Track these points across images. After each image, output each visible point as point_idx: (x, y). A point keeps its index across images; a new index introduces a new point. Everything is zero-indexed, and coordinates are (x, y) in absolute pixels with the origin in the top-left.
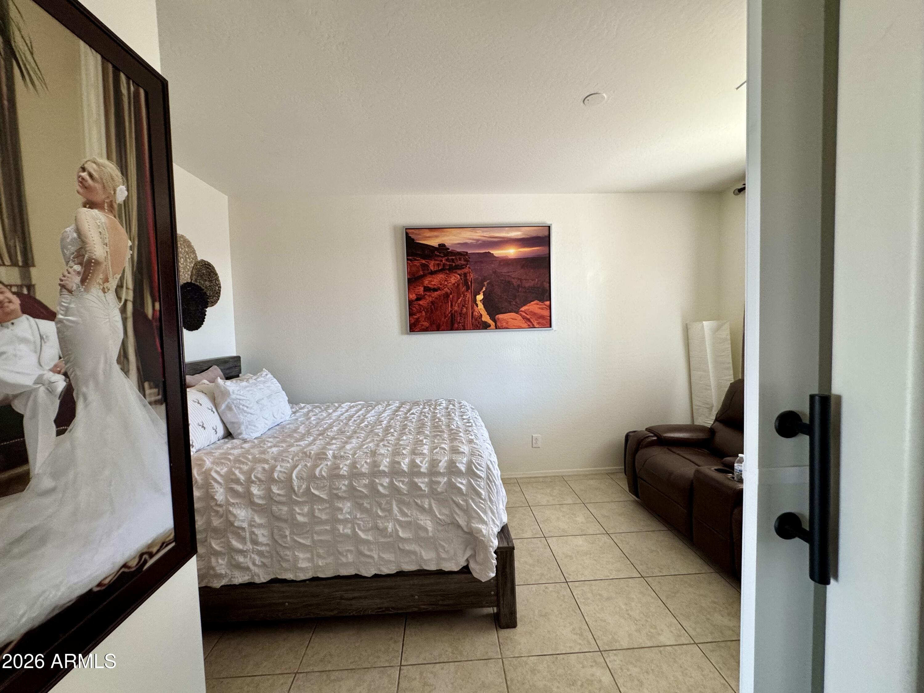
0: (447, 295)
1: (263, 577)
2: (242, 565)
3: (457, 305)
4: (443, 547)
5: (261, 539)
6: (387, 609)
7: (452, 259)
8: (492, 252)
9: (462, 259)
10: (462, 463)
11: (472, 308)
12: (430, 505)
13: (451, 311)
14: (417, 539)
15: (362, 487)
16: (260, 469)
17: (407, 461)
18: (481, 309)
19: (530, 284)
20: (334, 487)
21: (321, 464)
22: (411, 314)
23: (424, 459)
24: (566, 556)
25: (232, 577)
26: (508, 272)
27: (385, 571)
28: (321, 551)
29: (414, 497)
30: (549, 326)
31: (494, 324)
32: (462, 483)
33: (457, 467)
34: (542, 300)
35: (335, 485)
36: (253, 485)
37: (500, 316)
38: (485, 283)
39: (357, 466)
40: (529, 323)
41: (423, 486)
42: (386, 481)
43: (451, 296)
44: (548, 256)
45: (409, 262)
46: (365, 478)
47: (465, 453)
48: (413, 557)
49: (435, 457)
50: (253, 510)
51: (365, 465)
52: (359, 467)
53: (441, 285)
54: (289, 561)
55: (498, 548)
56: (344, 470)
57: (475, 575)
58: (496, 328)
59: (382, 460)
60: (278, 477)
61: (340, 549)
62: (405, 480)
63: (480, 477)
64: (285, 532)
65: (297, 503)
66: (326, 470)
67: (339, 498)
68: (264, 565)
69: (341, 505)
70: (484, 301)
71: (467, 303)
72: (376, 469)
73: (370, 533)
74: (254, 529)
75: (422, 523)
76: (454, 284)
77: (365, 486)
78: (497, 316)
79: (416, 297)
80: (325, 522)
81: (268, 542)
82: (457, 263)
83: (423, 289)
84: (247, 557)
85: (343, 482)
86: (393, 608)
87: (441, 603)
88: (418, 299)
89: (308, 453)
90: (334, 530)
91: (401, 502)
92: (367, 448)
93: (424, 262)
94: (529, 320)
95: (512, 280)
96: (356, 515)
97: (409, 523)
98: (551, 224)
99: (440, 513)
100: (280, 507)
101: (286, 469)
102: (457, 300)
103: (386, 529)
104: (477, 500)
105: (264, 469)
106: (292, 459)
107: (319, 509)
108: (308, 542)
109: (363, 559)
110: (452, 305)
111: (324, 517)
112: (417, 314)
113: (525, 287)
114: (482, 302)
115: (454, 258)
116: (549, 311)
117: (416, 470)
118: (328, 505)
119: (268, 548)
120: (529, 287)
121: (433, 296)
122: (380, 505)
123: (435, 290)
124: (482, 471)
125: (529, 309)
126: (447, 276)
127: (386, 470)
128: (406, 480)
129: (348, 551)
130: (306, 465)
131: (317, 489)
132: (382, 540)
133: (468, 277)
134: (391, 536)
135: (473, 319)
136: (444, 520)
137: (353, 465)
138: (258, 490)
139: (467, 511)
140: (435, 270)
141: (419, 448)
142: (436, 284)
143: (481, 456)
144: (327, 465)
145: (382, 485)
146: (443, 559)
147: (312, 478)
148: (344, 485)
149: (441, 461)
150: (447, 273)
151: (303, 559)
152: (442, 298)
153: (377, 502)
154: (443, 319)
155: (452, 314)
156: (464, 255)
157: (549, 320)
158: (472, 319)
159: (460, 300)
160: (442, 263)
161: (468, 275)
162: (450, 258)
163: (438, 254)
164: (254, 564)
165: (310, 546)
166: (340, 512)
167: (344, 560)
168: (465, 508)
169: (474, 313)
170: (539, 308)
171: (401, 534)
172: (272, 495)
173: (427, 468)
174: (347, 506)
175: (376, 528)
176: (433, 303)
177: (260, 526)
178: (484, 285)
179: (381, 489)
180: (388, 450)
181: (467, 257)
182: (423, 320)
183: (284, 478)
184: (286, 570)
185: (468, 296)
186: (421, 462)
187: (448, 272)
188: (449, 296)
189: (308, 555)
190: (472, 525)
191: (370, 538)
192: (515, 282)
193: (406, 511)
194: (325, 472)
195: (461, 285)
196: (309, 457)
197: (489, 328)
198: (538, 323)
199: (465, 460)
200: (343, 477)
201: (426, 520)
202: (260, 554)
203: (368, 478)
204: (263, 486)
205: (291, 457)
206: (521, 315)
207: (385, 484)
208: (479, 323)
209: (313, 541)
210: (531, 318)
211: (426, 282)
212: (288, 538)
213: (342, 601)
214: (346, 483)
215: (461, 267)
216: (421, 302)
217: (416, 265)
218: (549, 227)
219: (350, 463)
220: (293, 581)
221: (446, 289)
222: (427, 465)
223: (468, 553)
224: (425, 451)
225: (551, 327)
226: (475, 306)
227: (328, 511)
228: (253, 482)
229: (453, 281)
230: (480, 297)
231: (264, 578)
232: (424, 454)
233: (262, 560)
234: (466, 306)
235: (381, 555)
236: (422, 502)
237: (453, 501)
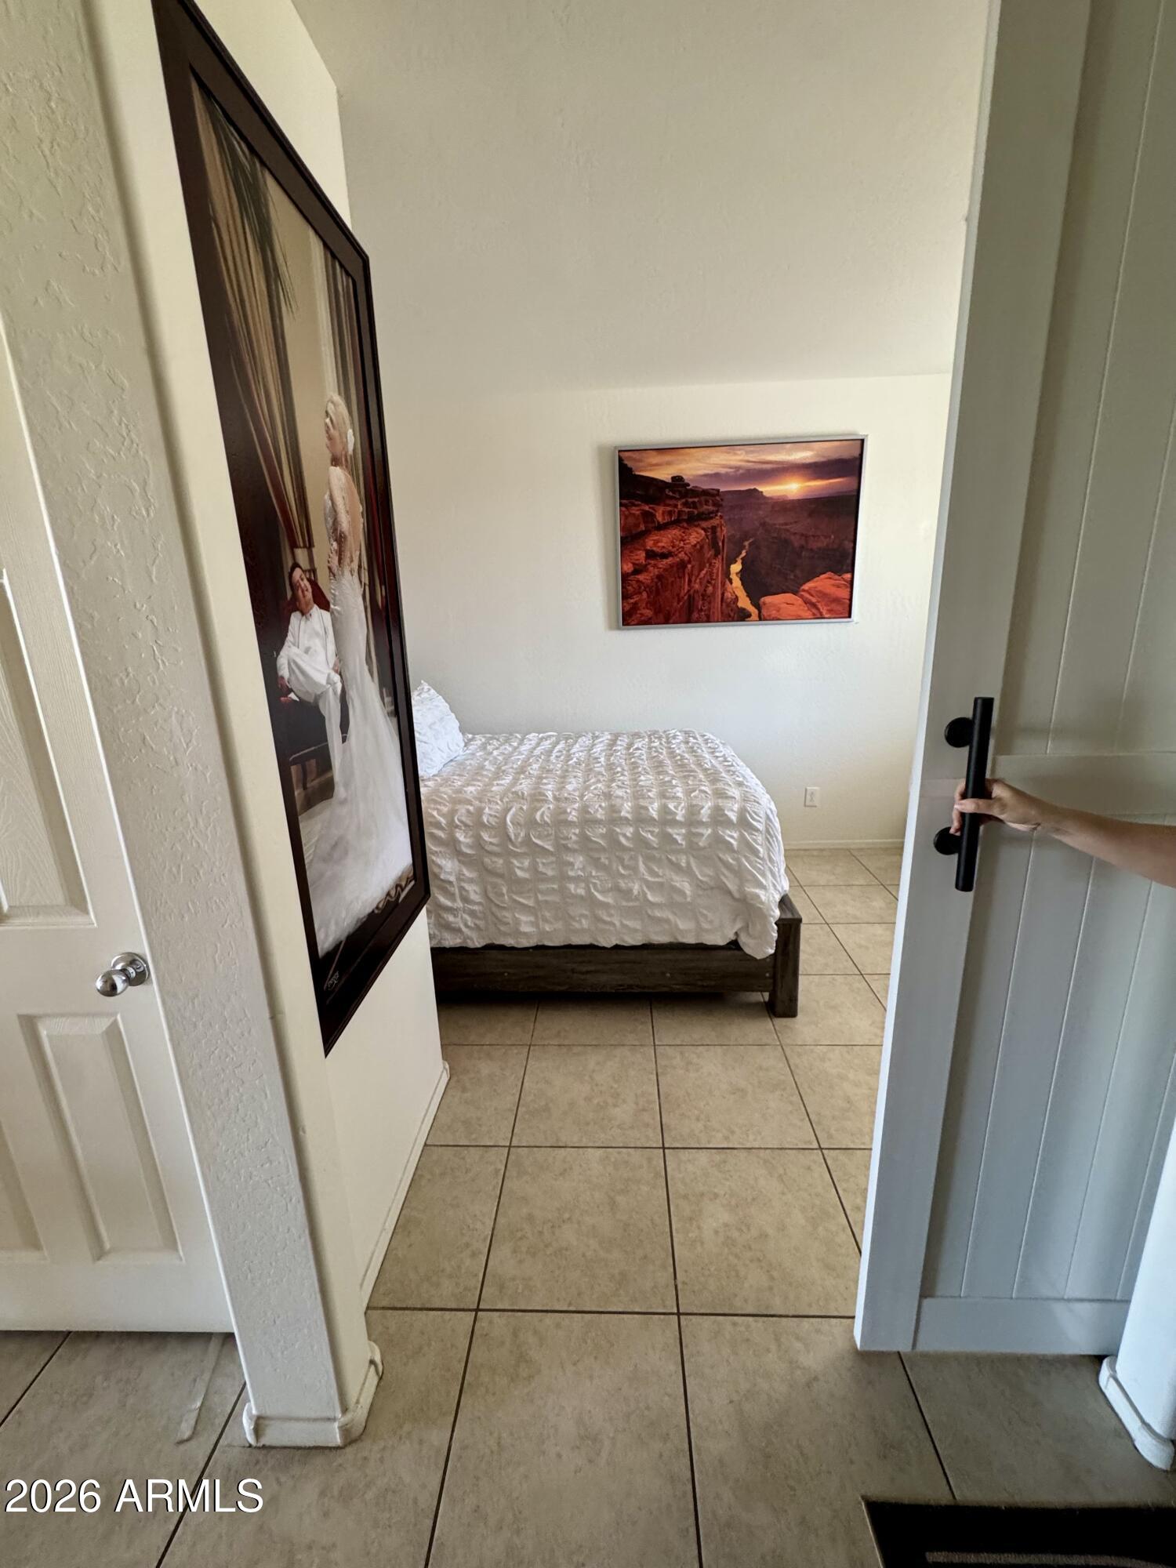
0: (682, 565)
1: (477, 942)
2: (453, 925)
3: (698, 581)
4: (705, 916)
5: (473, 897)
6: (630, 986)
7: (694, 503)
8: (760, 489)
9: (711, 501)
10: (732, 810)
11: (723, 584)
12: (688, 863)
13: (689, 591)
14: (672, 905)
15: (598, 837)
16: (464, 811)
17: (656, 805)
18: (736, 588)
19: (822, 543)
20: (562, 836)
21: (542, 807)
22: (625, 597)
23: (679, 804)
25: (441, 939)
26: (786, 524)
27: (630, 941)
28: (547, 914)
29: (667, 852)
30: (847, 615)
31: (756, 611)
32: (732, 837)
33: (726, 815)
34: (838, 571)
35: (562, 833)
36: (457, 830)
37: (768, 599)
38: (746, 543)
39: (590, 810)
40: (814, 611)
41: (679, 839)
42: (629, 831)
43: (689, 566)
44: (855, 493)
45: (623, 509)
46: (601, 826)
47: (735, 798)
48: (666, 927)
49: (694, 803)
50: (459, 861)
51: (600, 809)
52: (592, 812)
53: (673, 547)
54: (508, 924)
55: (780, 919)
56: (573, 816)
57: (748, 950)
58: (760, 619)
59: (623, 805)
60: (488, 822)
61: (571, 913)
62: (654, 829)
63: (757, 830)
64: (502, 889)
65: (516, 855)
66: (549, 815)
67: (567, 849)
68: (477, 928)
69: (572, 860)
70: (742, 574)
71: (714, 577)
72: (615, 815)
73: (610, 894)
74: (463, 884)
75: (678, 885)
76: (695, 546)
77: (602, 836)
78: (762, 599)
79: (632, 569)
80: (551, 879)
81: (482, 901)
82: (701, 510)
83: (644, 555)
84: (458, 917)
85: (573, 831)
86: (637, 986)
87: (700, 983)
88: (636, 572)
89: (520, 793)
90: (563, 891)
91: (648, 859)
92: (595, 789)
93: (647, 508)
94: (814, 605)
95: (792, 537)
96: (591, 873)
97: (661, 885)
98: (867, 436)
99: (702, 874)
100: (495, 859)
101: (497, 812)
102: (699, 574)
103: (630, 891)
104: (753, 858)
105: (468, 811)
106: (501, 800)
107: (543, 864)
108: (531, 903)
109: (601, 926)
110: (690, 581)
111: (550, 873)
112: (635, 597)
113: (812, 550)
114: (739, 575)
115: (696, 500)
116: (849, 590)
117: (669, 817)
118: (554, 859)
119: (481, 908)
120: (820, 549)
121: (661, 566)
122: (621, 860)
123: (664, 556)
124: (759, 822)
125: (816, 587)
126: (684, 532)
127: (629, 816)
128: (657, 830)
129: (582, 915)
130: (521, 808)
131: (539, 837)
132: (624, 903)
133: (718, 534)
134: (637, 899)
135: (724, 604)
136: (706, 883)
137: (584, 810)
138: (465, 837)
139: (739, 873)
140: (666, 521)
141: (670, 790)
142: (665, 545)
143: (758, 803)
144: (549, 808)
145: (624, 835)
146: (707, 931)
147: (532, 824)
148: (575, 834)
149: (703, 807)
150: (683, 527)
151: (526, 923)
152: (675, 569)
153: (617, 857)
154: (675, 604)
155: (690, 596)
156: (713, 495)
157: (847, 606)
158: (722, 605)
159: (704, 572)
160: (676, 510)
161: (719, 529)
162: (690, 500)
163: (671, 494)
164: (466, 926)
165: (533, 908)
166: (570, 867)
167: (577, 925)
168: (736, 868)
169: (725, 595)
170: (834, 585)
171: (650, 897)
172: (482, 842)
173: (684, 816)
174: (579, 860)
175: (617, 889)
176: (659, 577)
177: (471, 881)
178: (744, 547)
179: (623, 840)
180: (626, 792)
181: (718, 498)
182: (644, 605)
183: (496, 823)
184: (505, 934)
185: (717, 565)
186: (676, 808)
187: (685, 525)
188: (686, 567)
189: (532, 919)
190: (746, 889)
191: (610, 900)
192: (797, 542)
193: (656, 870)
194: (547, 816)
195: (706, 547)
196: (523, 799)
197: (749, 619)
198: (830, 611)
199: (736, 807)
200: (571, 824)
201: (683, 881)
202: (472, 914)
203: (605, 826)
204: (471, 833)
205: (498, 797)
206: (802, 597)
207: (628, 834)
208: (732, 610)
209: (537, 901)
210: (819, 602)
211: (649, 543)
212: (506, 897)
213: (575, 975)
214: (577, 831)
215: (707, 516)
216: (641, 577)
217: (634, 514)
218: (863, 441)
219: (579, 807)
220: (513, 948)
221: (682, 555)
222: (684, 811)
223: (738, 925)
224: (680, 795)
225: (850, 616)
226: (728, 582)
227: (554, 866)
228: (457, 827)
229: (693, 541)
230: (736, 568)
231: (479, 943)
232: (678, 798)
233: (474, 920)
234: (713, 582)
235: (625, 922)
236: (677, 859)
237: (720, 858)
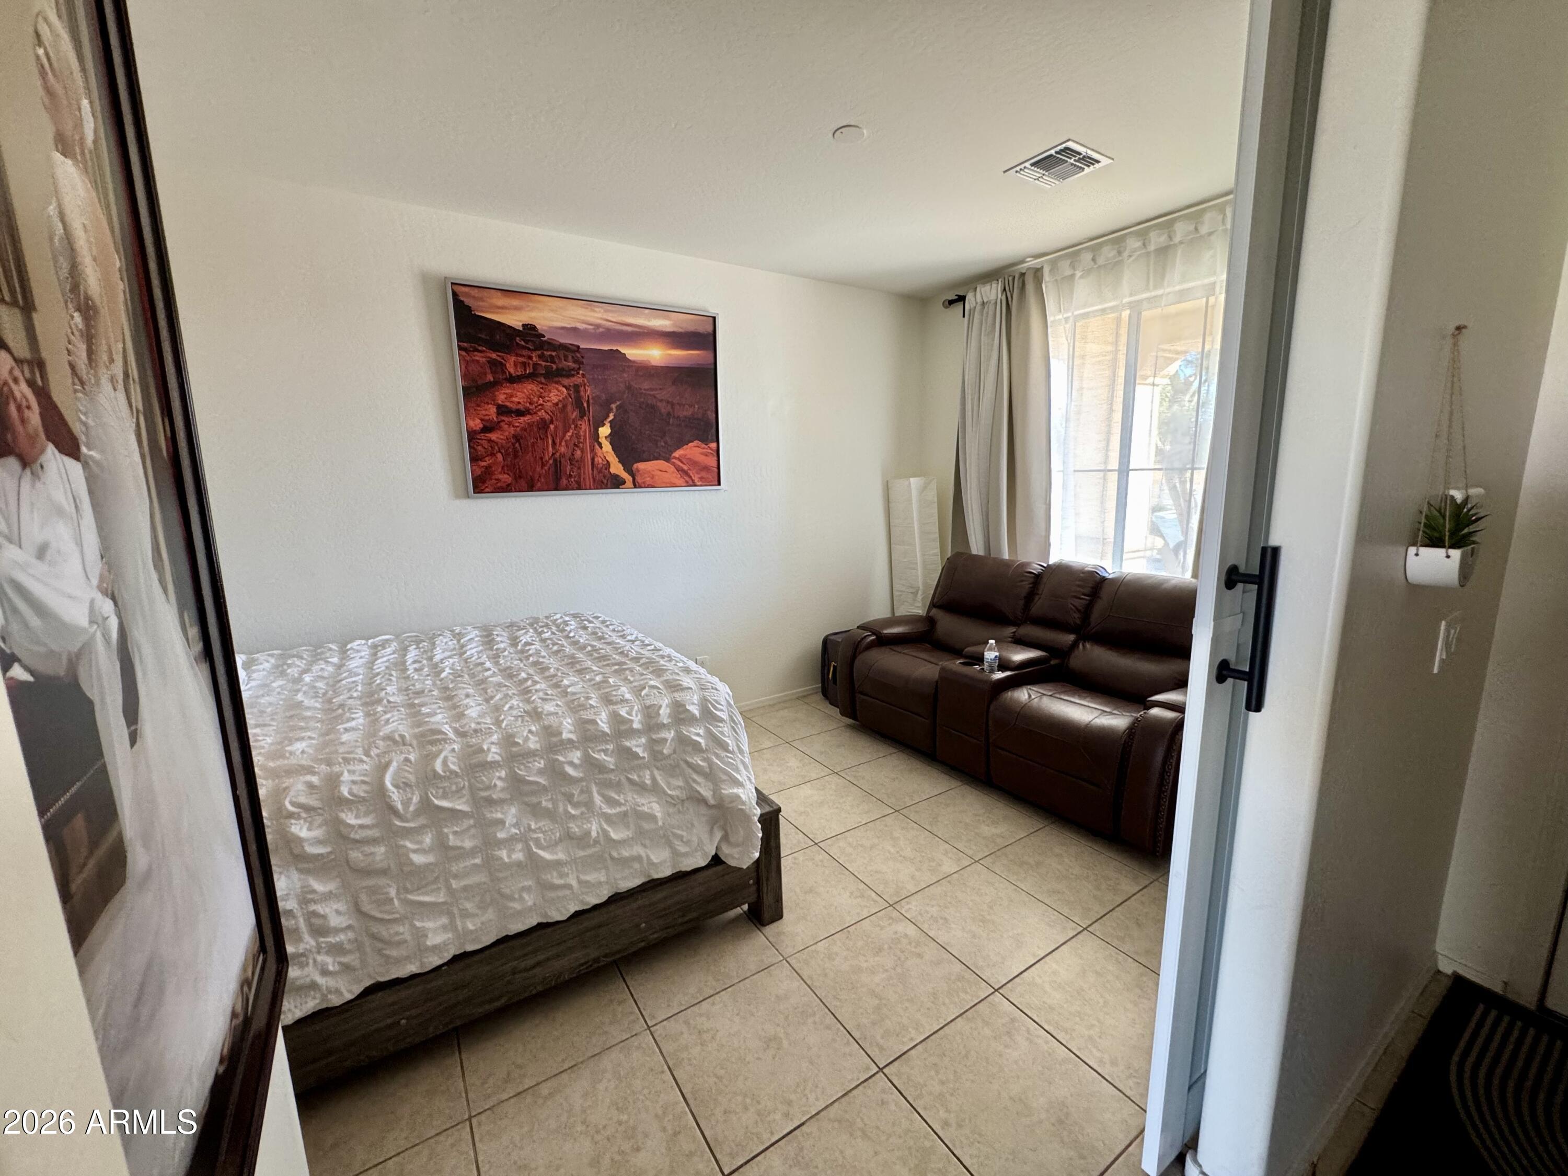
0: (543, 425)
1: (346, 990)
2: (298, 983)
3: (563, 443)
4: (681, 838)
5: (335, 921)
6: (597, 960)
7: (551, 356)
8: (623, 350)
9: (570, 357)
10: (693, 704)
11: (592, 450)
12: (653, 779)
13: (553, 454)
14: (641, 834)
15: (536, 775)
16: (300, 787)
17: (604, 716)
18: (607, 452)
19: (687, 412)
20: (481, 786)
21: (441, 751)
22: (474, 459)
23: (632, 708)
24: (801, 814)
26: (652, 389)
27: (594, 900)
28: (469, 905)
29: (625, 770)
30: (717, 483)
31: (631, 479)
32: (698, 735)
33: (688, 711)
34: (705, 441)
35: (482, 781)
36: (293, 821)
37: (641, 466)
38: (613, 406)
39: (517, 740)
40: (687, 478)
41: (639, 751)
42: (576, 756)
43: (552, 427)
44: (713, 367)
45: (464, 353)
46: (537, 759)
47: (691, 689)
48: (637, 866)
49: (648, 703)
50: (300, 871)
51: (530, 735)
52: (520, 741)
53: (530, 403)
54: (406, 941)
55: (762, 815)
56: (494, 754)
57: (733, 863)
58: (635, 487)
59: (561, 723)
60: (350, 793)
61: (508, 891)
62: (608, 747)
63: (722, 720)
64: (387, 893)
65: (407, 833)
66: (455, 760)
67: (490, 802)
68: (347, 968)
69: (499, 815)
70: (612, 438)
71: (582, 440)
72: (554, 739)
73: (559, 848)
74: (313, 907)
75: (645, 809)
76: (557, 404)
77: (541, 772)
78: (635, 466)
79: (481, 426)
80: (473, 852)
81: (350, 922)
82: (560, 366)
83: (495, 410)
84: (308, 964)
85: (497, 774)
86: (606, 956)
87: (680, 920)
88: (487, 429)
89: (397, 738)
90: (490, 864)
91: (605, 785)
92: (511, 708)
93: (494, 356)
94: (686, 473)
95: (659, 404)
96: (529, 826)
97: (625, 814)
98: (718, 314)
99: (673, 787)
100: (368, 849)
101: (364, 775)
102: (564, 435)
103: (588, 833)
104: (723, 754)
105: (311, 786)
106: (367, 754)
107: (455, 833)
108: (441, 897)
109: (552, 894)
110: (554, 443)
111: (468, 844)
112: (487, 459)
113: (678, 417)
114: (609, 439)
115: (554, 354)
116: (716, 458)
117: (623, 728)
118: (472, 822)
119: (351, 935)
120: (685, 417)
121: (517, 424)
122: (569, 798)
123: (520, 413)
124: (722, 710)
125: (686, 455)
126: (542, 388)
127: (573, 737)
128: (610, 747)
129: (523, 889)
130: (407, 760)
131: (445, 796)
132: (581, 853)
133: (582, 393)
134: (596, 842)
135: (595, 469)
136: (678, 797)
137: (508, 741)
138: (309, 829)
139: (710, 775)
140: (519, 373)
141: (614, 693)
142: (521, 401)
143: (716, 689)
144: (453, 750)
145: (571, 764)
146: (686, 855)
147: (429, 778)
148: (500, 778)
149: (661, 706)
150: (542, 383)
151: (435, 931)
152: (535, 429)
153: (564, 794)
154: (538, 469)
155: (555, 460)
156: (573, 351)
157: (716, 474)
158: (592, 470)
159: (569, 434)
160: (531, 362)
161: (582, 389)
162: (547, 353)
163: (523, 343)
164: (325, 972)
165: (444, 903)
166: (500, 827)
167: (517, 906)
168: (708, 770)
169: (596, 460)
170: (702, 454)
171: (614, 835)
172: (344, 831)
173: (641, 722)
174: (510, 814)
175: (569, 836)
176: (517, 438)
177: (327, 897)
178: (610, 410)
179: (570, 770)
180: (557, 705)
181: (578, 355)
182: (500, 470)
183: (366, 792)
184: (398, 961)
185: (583, 427)
186: (629, 713)
187: (543, 380)
188: (548, 427)
189: (444, 920)
190: (723, 791)
191: (561, 856)
192: (663, 408)
193: (617, 797)
194: (453, 763)
195: (569, 407)
196: (404, 744)
197: (623, 486)
198: (701, 479)
199: (696, 699)
200: (494, 765)
201: (650, 803)
202: (336, 950)
203: (542, 758)
204: (319, 820)
205: (360, 751)
206: (674, 464)
207: (576, 761)
208: (604, 477)
209: (451, 891)
210: (690, 470)
211: (501, 398)
212: (396, 902)
213: (517, 976)
214: (503, 774)
215: (569, 374)
216: (494, 436)
217: (478, 361)
218: (714, 318)
219: (498, 739)
220: (414, 977)
221: (542, 413)
222: (639, 717)
223: (718, 835)
224: (628, 696)
225: (719, 484)
226: (597, 447)
227: (473, 831)
228: (291, 815)
229: (555, 399)
230: (605, 431)
231: (350, 991)
232: (627, 701)
233: (338, 959)
234: (581, 445)
235: (583, 877)
236: (639, 776)
237: (687, 762)
